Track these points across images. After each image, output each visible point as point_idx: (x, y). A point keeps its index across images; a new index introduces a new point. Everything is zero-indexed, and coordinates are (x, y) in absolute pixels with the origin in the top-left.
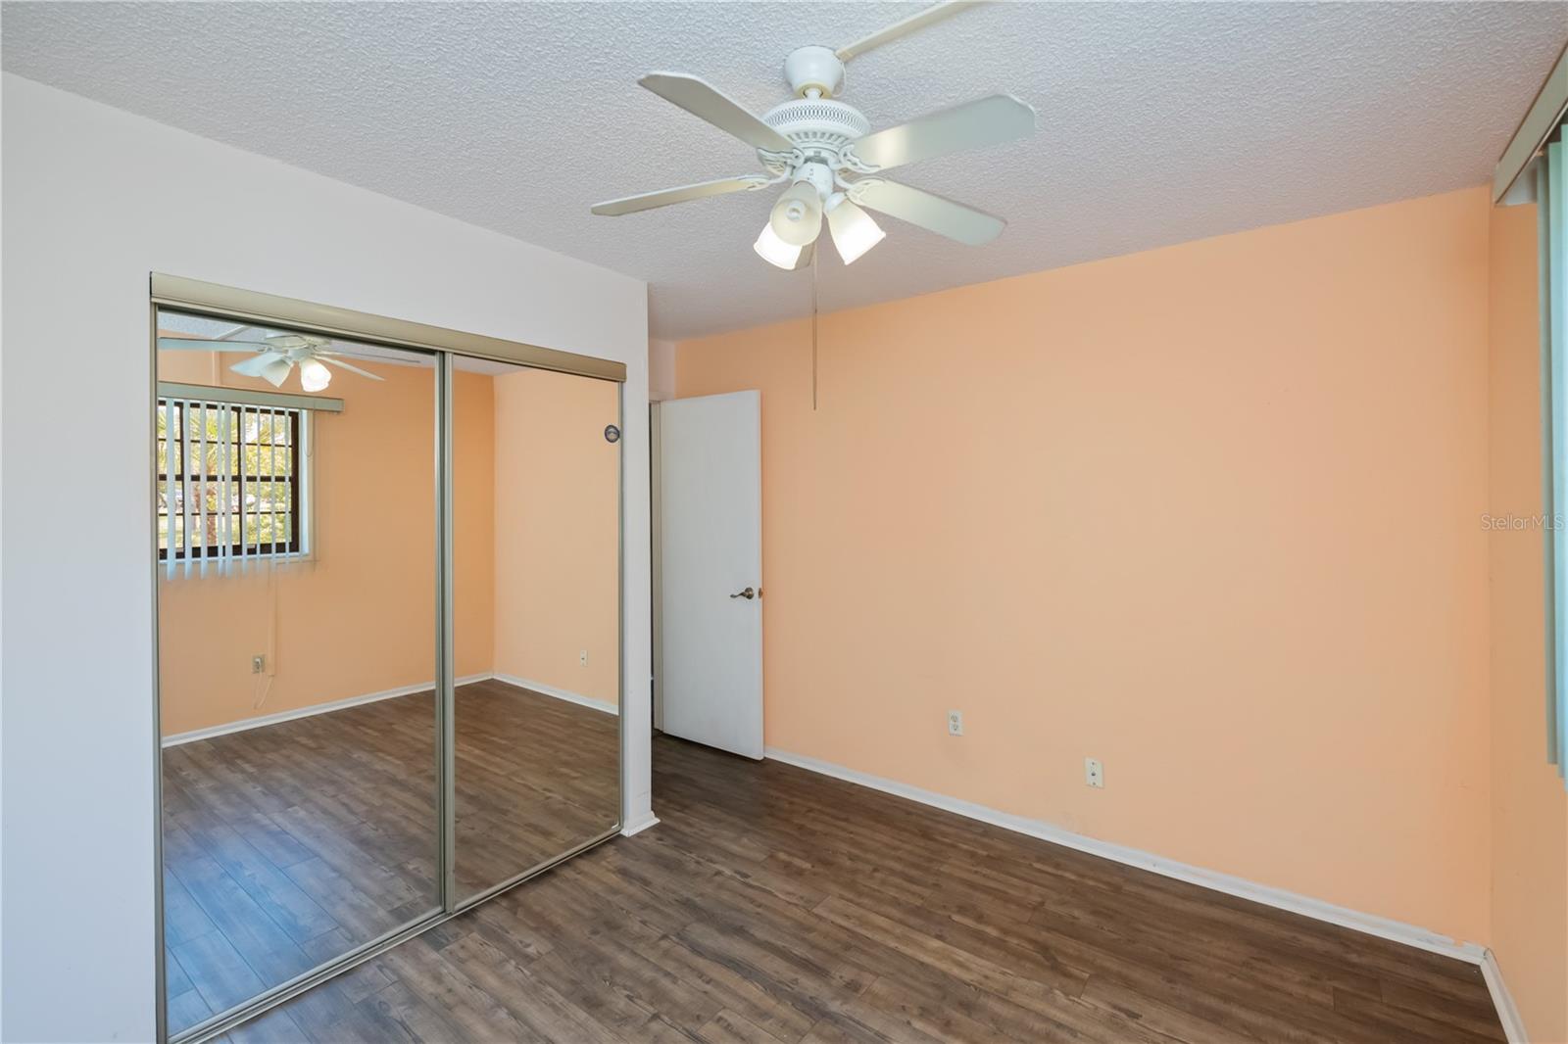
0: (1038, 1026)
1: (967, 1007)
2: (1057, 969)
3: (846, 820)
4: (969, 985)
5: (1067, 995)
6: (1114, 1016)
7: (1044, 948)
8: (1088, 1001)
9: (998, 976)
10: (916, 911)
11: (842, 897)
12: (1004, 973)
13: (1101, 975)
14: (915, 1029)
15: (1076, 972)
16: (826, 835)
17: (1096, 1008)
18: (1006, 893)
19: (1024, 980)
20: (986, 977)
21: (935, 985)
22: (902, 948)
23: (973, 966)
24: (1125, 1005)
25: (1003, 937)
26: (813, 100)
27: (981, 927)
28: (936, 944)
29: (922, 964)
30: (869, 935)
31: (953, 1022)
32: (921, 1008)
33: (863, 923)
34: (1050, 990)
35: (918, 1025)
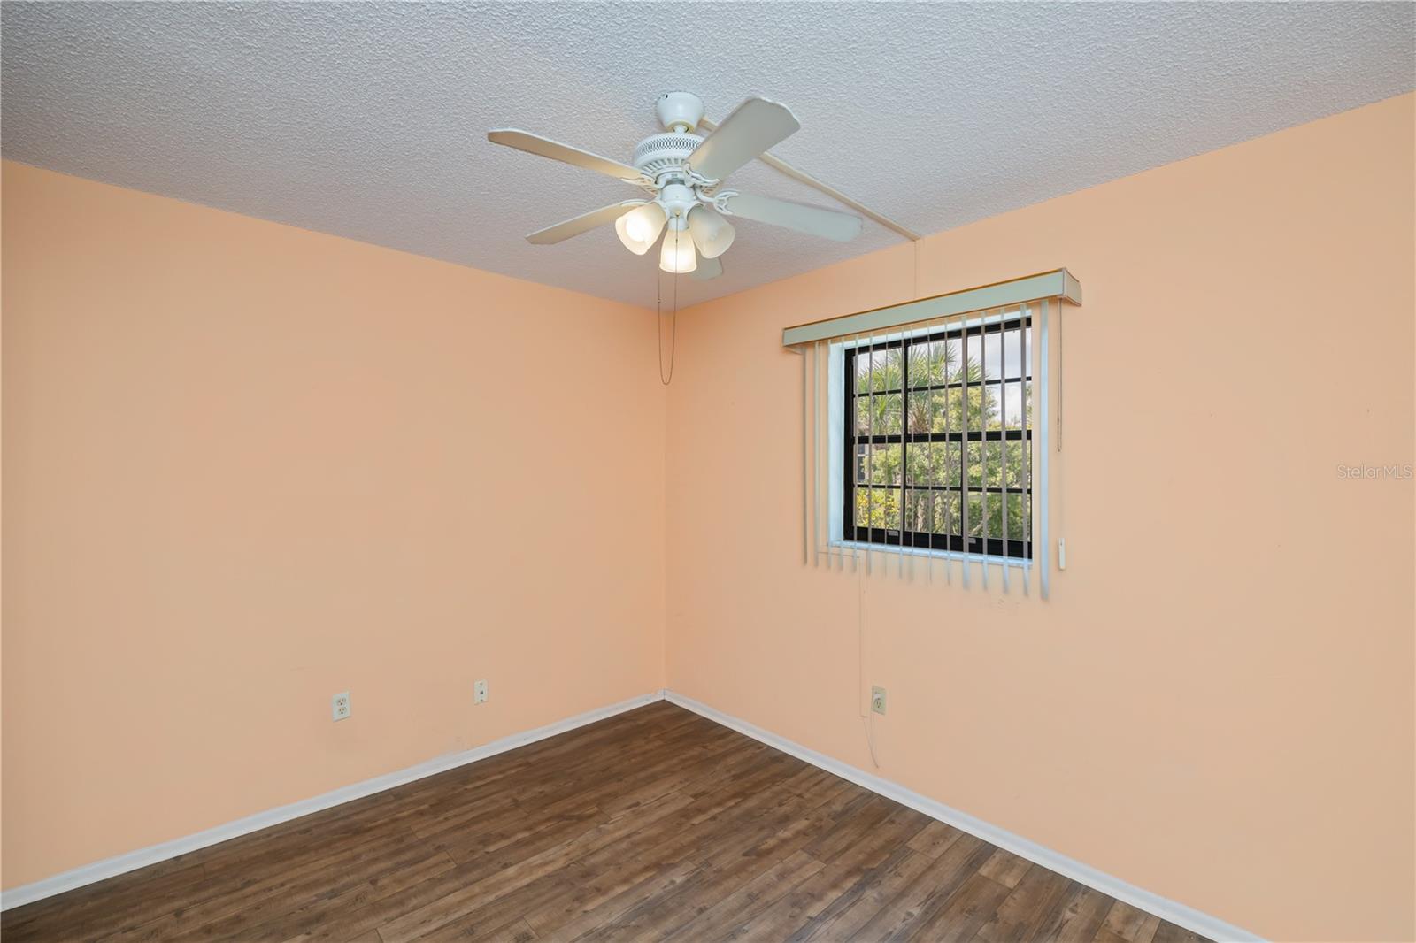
0: (624, 845)
1: (587, 875)
2: (581, 819)
3: (248, 884)
4: (569, 866)
5: (606, 823)
6: (633, 812)
7: (560, 817)
8: (617, 816)
9: (570, 848)
10: (462, 870)
11: (389, 920)
12: (569, 844)
13: (600, 802)
14: (593, 910)
15: (591, 811)
16: (257, 908)
17: (624, 816)
18: (487, 813)
19: (581, 837)
20: (567, 854)
21: (558, 885)
22: (500, 893)
23: (551, 858)
24: (629, 804)
25: (532, 832)
26: (680, 134)
27: (513, 839)
28: (511, 871)
29: (528, 886)
30: (466, 911)
31: (598, 886)
32: (574, 900)
33: (447, 911)
34: (600, 830)
35: (590, 907)
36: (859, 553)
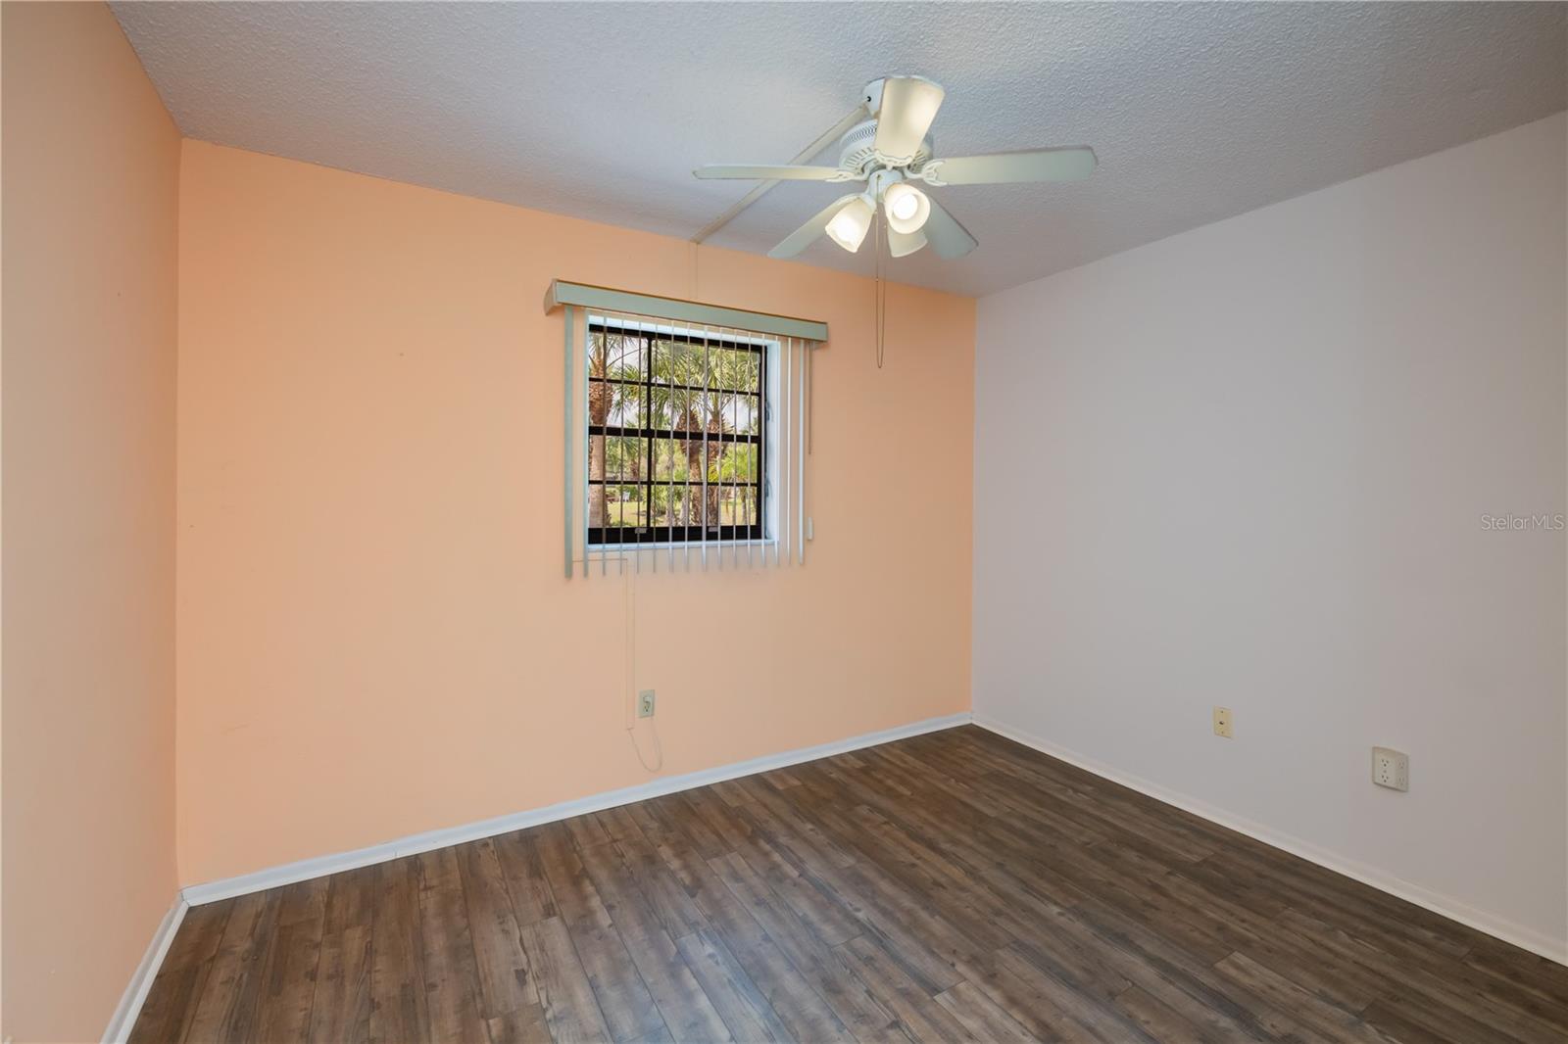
36: (608, 555)
